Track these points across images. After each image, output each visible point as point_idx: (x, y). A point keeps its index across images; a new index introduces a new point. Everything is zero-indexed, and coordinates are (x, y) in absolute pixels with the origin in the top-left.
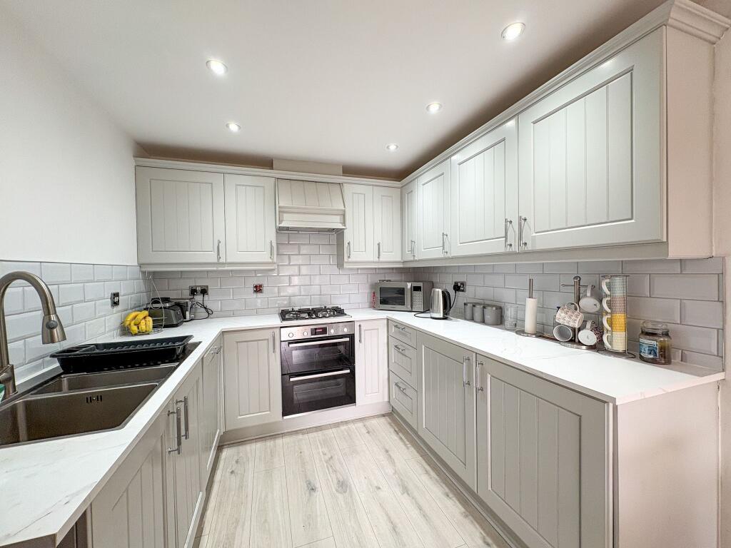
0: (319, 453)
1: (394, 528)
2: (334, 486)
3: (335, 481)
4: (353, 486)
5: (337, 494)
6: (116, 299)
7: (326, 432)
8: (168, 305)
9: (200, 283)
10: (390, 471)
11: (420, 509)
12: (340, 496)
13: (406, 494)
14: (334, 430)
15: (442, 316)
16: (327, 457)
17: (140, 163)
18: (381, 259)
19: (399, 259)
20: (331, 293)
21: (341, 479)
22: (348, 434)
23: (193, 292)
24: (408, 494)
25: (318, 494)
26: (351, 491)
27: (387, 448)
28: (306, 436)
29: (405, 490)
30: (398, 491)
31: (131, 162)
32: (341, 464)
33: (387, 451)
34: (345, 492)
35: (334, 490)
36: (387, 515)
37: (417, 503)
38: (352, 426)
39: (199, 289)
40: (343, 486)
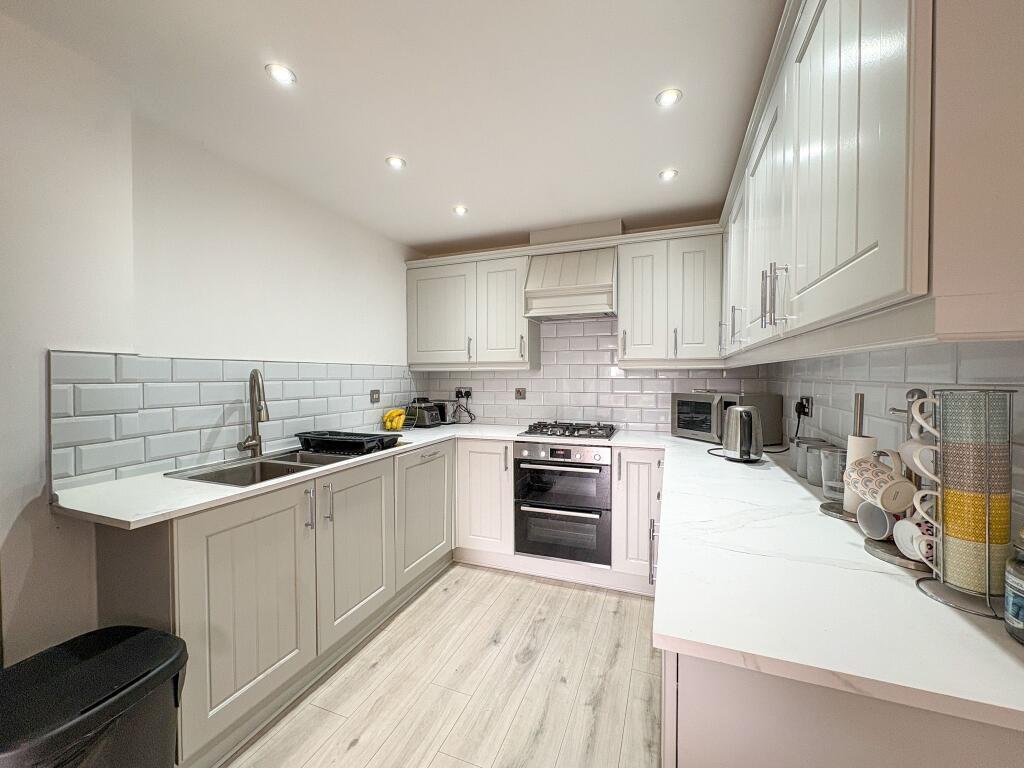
0: (535, 609)
1: (539, 733)
2: (518, 649)
3: (525, 646)
4: (537, 663)
5: (514, 659)
6: (375, 396)
7: (565, 590)
8: (423, 405)
9: (465, 385)
10: (598, 671)
11: (593, 734)
12: (514, 662)
13: (591, 708)
14: (576, 592)
15: (738, 457)
16: (539, 617)
17: (410, 266)
18: (679, 357)
19: (716, 355)
20: (614, 405)
21: (531, 648)
22: (588, 603)
23: (459, 394)
24: (594, 709)
25: (495, 649)
26: (530, 665)
27: (623, 642)
28: (538, 585)
29: (596, 703)
30: (585, 697)
31: (403, 267)
32: (548, 630)
33: (618, 646)
34: (523, 662)
35: (515, 653)
36: (545, 714)
37: (595, 725)
38: (602, 597)
39: (463, 391)
40: (528, 655)
